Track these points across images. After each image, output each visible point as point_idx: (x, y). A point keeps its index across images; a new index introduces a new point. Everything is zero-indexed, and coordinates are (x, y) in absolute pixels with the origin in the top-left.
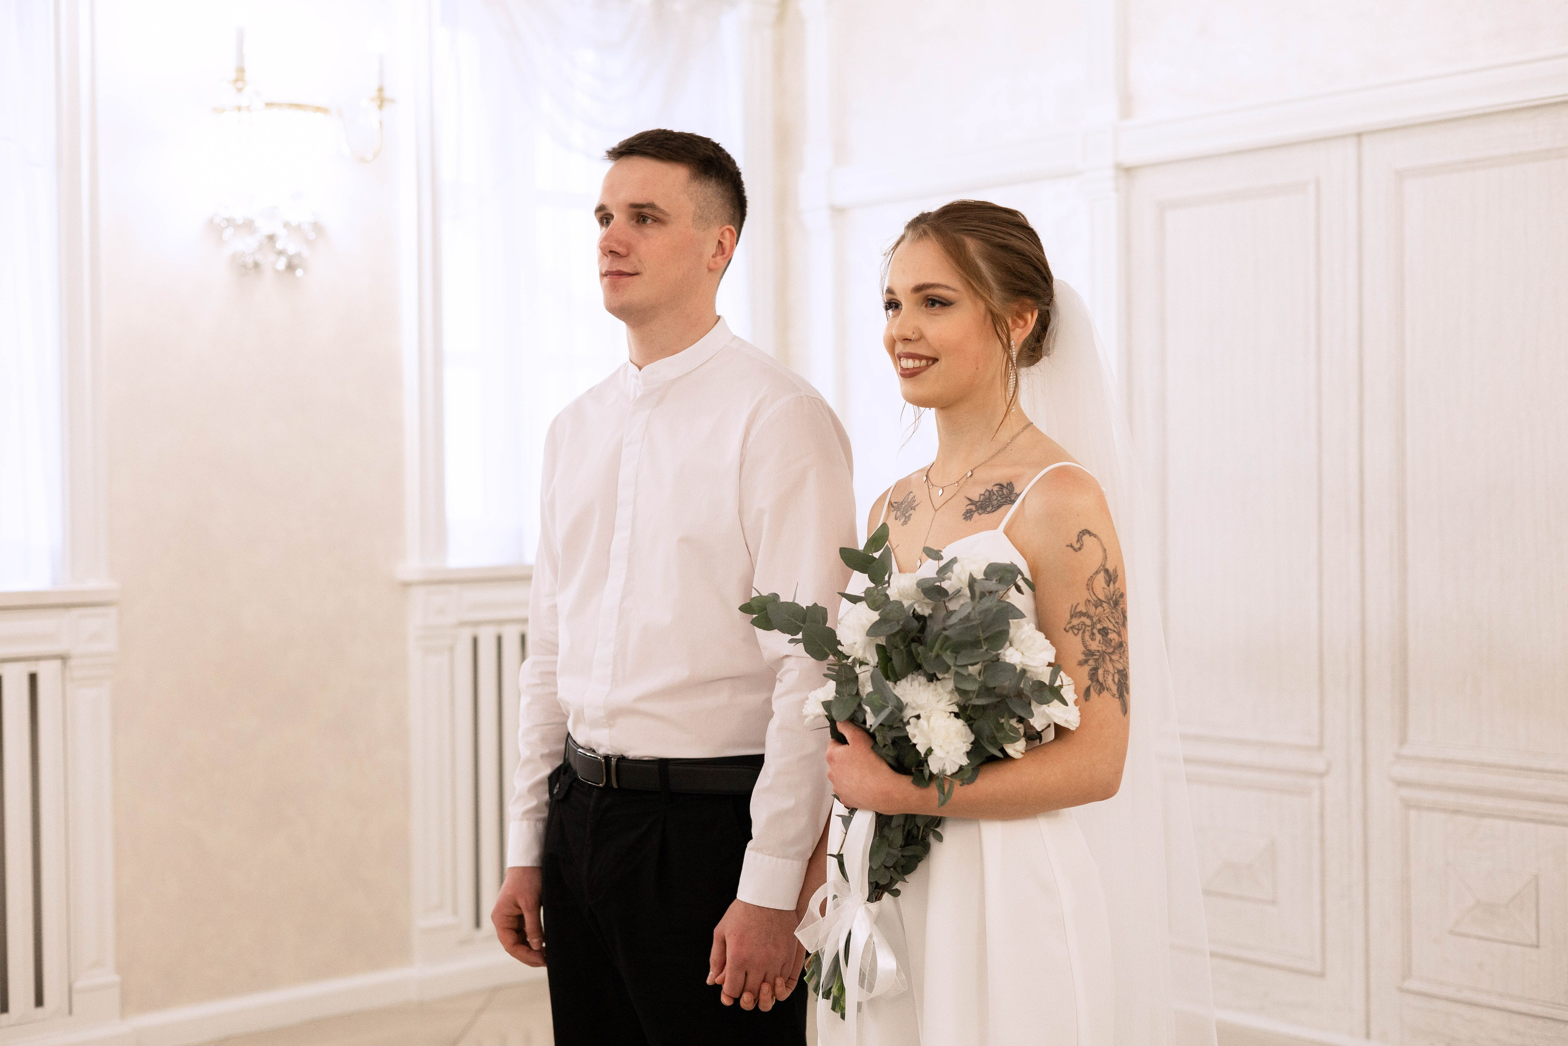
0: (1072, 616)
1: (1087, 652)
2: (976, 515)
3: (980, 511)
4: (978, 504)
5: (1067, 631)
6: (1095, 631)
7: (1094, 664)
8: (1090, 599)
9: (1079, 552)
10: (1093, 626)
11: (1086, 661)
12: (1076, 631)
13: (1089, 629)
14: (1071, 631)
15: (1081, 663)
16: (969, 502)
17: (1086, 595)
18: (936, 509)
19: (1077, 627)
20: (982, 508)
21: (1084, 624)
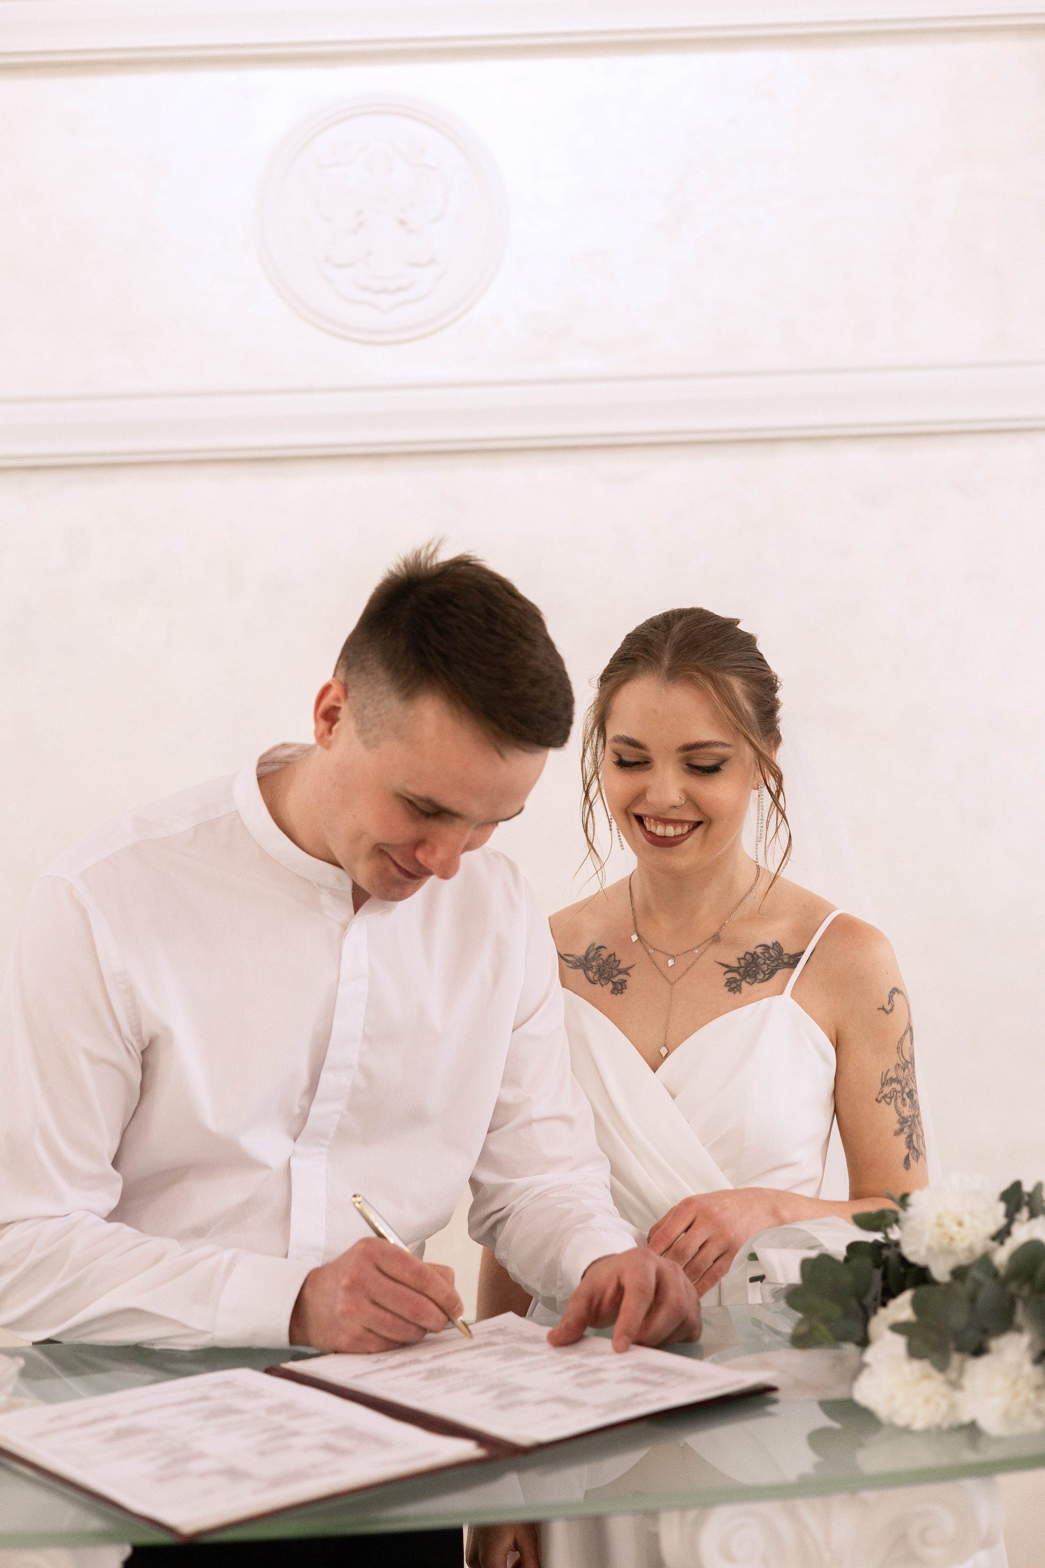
0: (883, 1085)
1: (902, 1120)
2: (744, 985)
3: (748, 980)
4: (741, 970)
5: (879, 1102)
6: (905, 1096)
7: (909, 1131)
8: (899, 1062)
9: (891, 1014)
10: (903, 1088)
11: (902, 1130)
12: (888, 1100)
13: (900, 1094)
14: (883, 1100)
15: (898, 1133)
16: (726, 969)
17: (896, 1059)
18: (672, 981)
19: (889, 1096)
20: (748, 975)
21: (895, 1090)
